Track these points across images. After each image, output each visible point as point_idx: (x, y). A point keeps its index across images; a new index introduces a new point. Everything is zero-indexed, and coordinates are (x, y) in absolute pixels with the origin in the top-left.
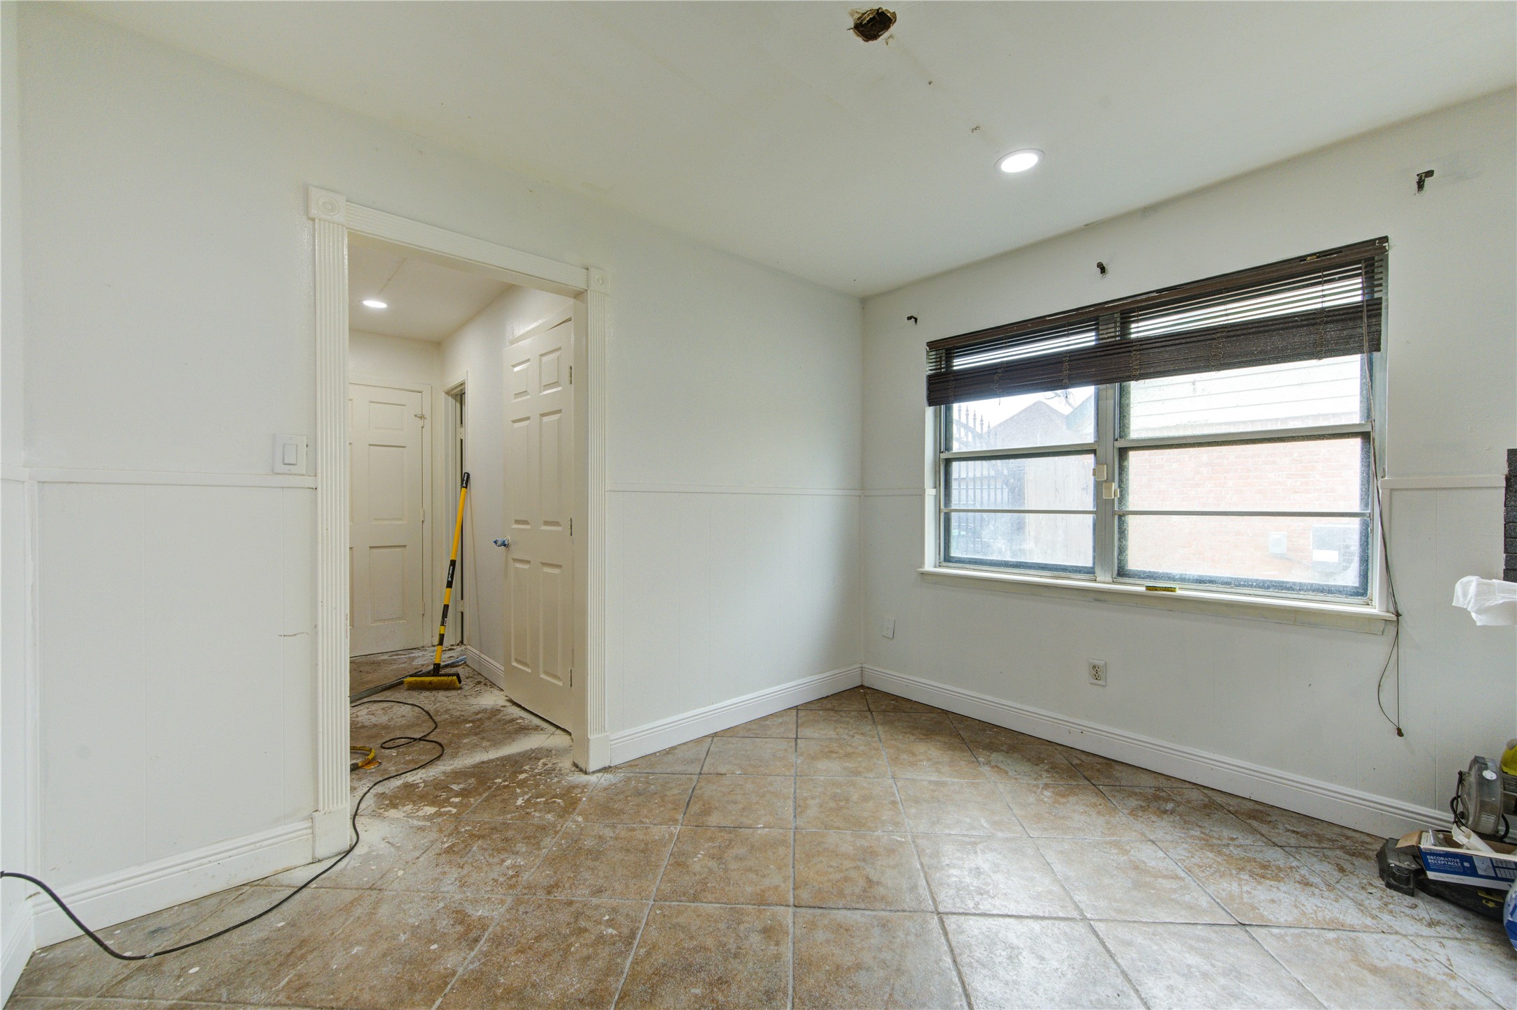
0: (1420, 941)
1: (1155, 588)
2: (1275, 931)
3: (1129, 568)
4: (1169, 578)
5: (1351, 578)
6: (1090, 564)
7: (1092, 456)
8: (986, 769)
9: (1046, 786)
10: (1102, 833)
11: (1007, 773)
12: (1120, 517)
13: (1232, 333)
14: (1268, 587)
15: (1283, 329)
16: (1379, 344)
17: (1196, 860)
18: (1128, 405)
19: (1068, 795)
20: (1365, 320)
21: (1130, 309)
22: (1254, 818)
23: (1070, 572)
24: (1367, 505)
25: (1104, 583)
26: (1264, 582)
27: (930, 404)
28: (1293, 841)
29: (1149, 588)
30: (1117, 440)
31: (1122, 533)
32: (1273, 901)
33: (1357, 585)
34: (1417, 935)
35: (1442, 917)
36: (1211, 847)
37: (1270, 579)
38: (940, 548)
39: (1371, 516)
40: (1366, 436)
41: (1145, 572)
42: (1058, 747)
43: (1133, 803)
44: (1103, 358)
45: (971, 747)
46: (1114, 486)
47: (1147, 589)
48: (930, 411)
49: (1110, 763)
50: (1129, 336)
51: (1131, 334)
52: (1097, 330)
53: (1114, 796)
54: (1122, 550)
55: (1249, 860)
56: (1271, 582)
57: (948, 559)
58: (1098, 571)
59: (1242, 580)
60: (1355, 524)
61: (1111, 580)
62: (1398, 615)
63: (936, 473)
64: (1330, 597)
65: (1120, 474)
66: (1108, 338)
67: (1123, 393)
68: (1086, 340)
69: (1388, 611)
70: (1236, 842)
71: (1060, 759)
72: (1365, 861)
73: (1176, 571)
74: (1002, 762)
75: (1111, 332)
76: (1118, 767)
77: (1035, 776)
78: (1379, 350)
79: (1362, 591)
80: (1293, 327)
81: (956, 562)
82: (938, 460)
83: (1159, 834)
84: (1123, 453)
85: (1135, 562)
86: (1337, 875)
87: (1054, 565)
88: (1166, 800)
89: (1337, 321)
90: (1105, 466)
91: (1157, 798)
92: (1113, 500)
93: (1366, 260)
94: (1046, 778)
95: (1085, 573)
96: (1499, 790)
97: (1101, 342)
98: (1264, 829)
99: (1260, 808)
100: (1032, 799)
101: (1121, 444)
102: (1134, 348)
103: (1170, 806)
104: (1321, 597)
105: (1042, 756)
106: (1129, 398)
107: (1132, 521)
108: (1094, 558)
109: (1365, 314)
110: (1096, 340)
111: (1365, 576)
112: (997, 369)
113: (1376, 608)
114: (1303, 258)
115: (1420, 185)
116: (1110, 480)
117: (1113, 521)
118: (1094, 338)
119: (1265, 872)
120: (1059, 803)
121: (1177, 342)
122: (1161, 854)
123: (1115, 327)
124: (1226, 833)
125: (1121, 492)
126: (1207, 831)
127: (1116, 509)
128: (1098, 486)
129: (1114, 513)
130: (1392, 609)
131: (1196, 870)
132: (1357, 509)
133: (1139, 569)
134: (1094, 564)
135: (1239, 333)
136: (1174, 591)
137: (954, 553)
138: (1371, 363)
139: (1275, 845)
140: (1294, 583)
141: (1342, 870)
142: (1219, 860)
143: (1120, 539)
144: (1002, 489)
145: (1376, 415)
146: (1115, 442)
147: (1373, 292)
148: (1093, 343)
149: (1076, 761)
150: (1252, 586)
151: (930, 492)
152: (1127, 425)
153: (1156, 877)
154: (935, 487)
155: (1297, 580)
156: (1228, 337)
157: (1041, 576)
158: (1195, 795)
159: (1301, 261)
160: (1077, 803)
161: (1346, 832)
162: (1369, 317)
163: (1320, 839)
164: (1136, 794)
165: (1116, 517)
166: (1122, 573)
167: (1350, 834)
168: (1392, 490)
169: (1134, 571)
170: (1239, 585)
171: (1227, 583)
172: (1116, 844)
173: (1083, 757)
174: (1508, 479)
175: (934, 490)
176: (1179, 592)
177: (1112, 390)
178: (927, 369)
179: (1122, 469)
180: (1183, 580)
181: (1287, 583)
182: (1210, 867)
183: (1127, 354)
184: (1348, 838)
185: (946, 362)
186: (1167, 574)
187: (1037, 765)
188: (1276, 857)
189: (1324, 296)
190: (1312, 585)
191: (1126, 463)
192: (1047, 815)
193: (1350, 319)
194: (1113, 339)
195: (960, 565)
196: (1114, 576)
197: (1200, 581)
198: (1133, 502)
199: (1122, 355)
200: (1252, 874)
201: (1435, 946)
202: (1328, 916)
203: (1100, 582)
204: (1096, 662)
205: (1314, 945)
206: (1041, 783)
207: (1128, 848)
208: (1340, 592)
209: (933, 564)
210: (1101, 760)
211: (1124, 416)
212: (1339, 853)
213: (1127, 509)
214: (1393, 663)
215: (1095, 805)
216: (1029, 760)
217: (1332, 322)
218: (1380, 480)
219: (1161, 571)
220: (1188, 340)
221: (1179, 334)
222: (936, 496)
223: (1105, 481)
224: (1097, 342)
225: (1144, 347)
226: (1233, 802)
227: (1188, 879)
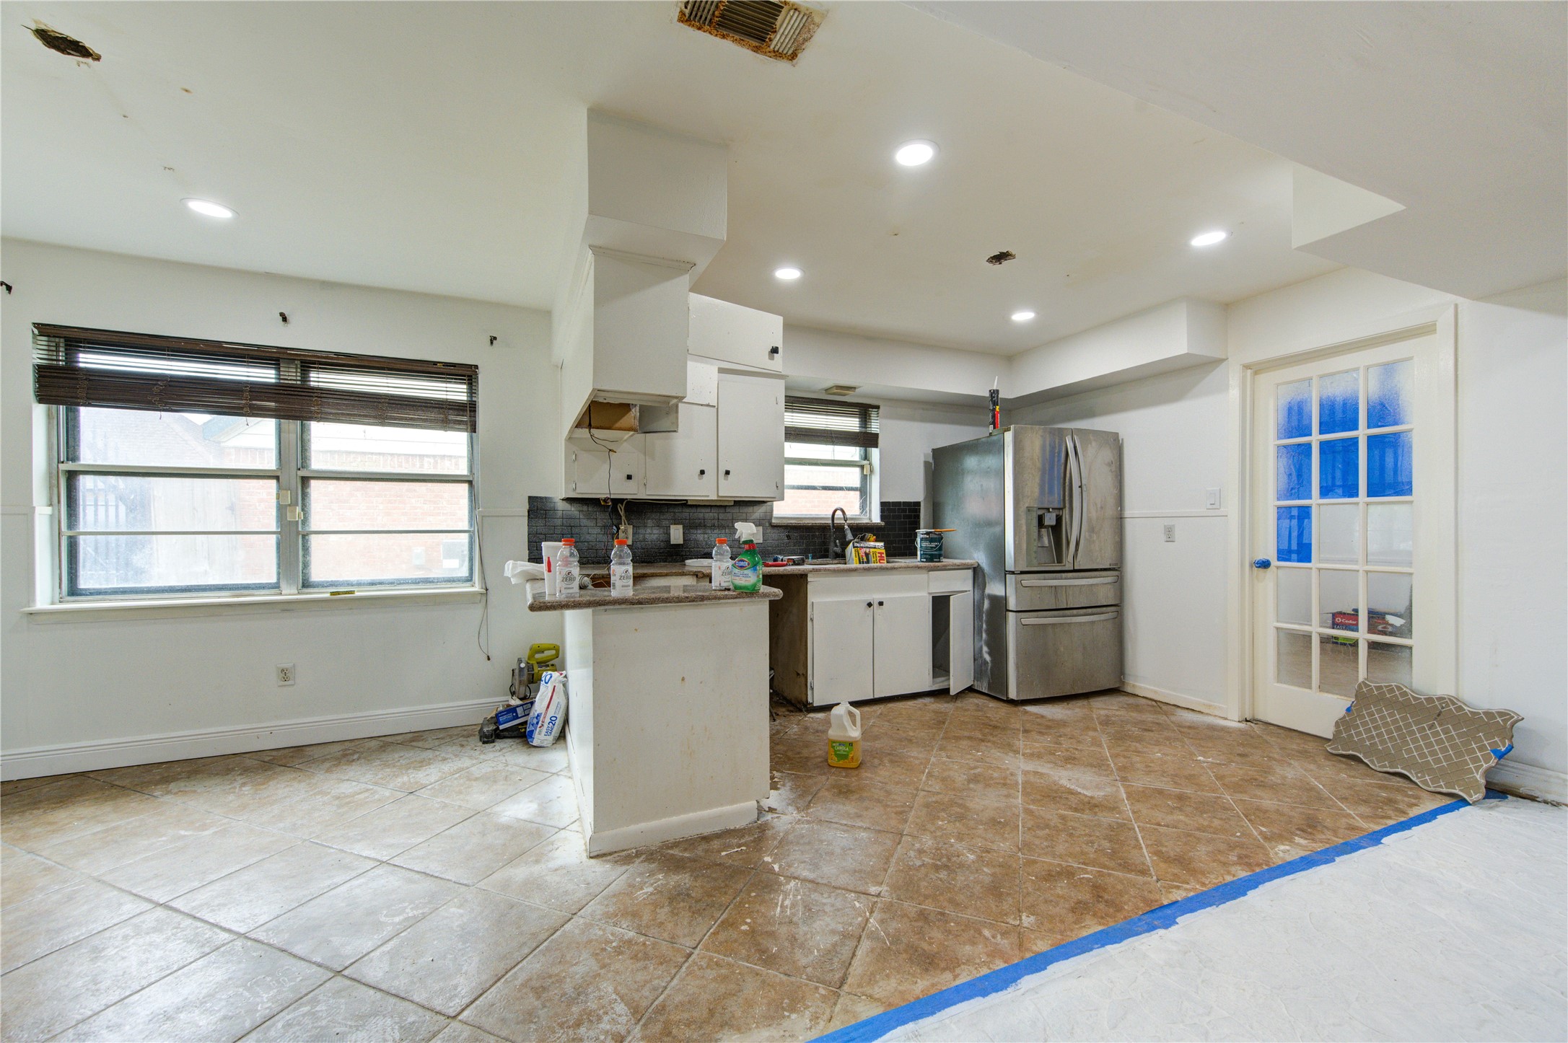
0: (495, 760)
1: (338, 593)
2: (429, 787)
3: (312, 580)
4: (348, 584)
5: (464, 572)
6: (274, 580)
7: (274, 482)
8: (168, 798)
9: (244, 784)
10: (306, 791)
11: (195, 791)
12: (304, 536)
13: (392, 402)
14: (419, 583)
15: (425, 407)
16: (475, 429)
17: (380, 776)
18: (309, 440)
19: (268, 782)
20: (468, 412)
21: (309, 361)
22: (413, 741)
23: (253, 589)
24: (471, 526)
25: (290, 595)
26: (416, 579)
27: (40, 401)
28: (437, 743)
29: (333, 594)
30: (299, 469)
31: (306, 550)
32: (428, 775)
33: (467, 575)
34: (495, 757)
35: (505, 746)
36: (388, 766)
37: (420, 577)
38: (60, 579)
39: (474, 532)
40: (470, 483)
41: (327, 582)
42: (247, 755)
43: (327, 765)
44: (286, 396)
45: (139, 789)
46: (298, 509)
47: (331, 595)
48: (39, 411)
49: (299, 749)
50: (308, 383)
51: (310, 381)
52: (278, 369)
53: (310, 767)
54: (306, 565)
55: (412, 763)
56: (420, 579)
57: (74, 591)
58: (283, 585)
59: (402, 579)
60: (464, 538)
61: (297, 592)
62: (487, 590)
63: (52, 486)
64: (454, 585)
65: (303, 499)
66: (291, 380)
67: (304, 430)
68: (266, 375)
69: (482, 588)
70: (404, 757)
71: (249, 762)
72: (474, 737)
73: (353, 578)
74: (186, 786)
75: (292, 375)
76: (308, 749)
77: (228, 783)
78: (475, 432)
79: (469, 579)
80: (430, 407)
81: (91, 594)
82: (55, 472)
83: (351, 774)
84: (305, 481)
85: (316, 575)
86: (460, 749)
87: (233, 584)
88: (352, 754)
89: (455, 409)
90: (289, 492)
91: (345, 756)
92: (297, 522)
93: (468, 376)
94: (240, 780)
95: (269, 588)
96: (526, 671)
97: (282, 381)
98: (420, 744)
99: (416, 734)
100: (231, 797)
101: (303, 473)
102: (316, 395)
103: (356, 756)
104: (449, 585)
105: (231, 767)
106: (310, 435)
107: (314, 539)
108: (279, 574)
109: (468, 409)
110: (276, 378)
111: (471, 570)
112: (158, 380)
113: (477, 588)
114: (435, 363)
115: (492, 343)
116: (294, 504)
117: (298, 540)
118: (274, 376)
119: (422, 764)
120: (260, 790)
121: (352, 398)
122: (354, 783)
123: (296, 372)
124: (396, 756)
125: (304, 514)
126: (385, 759)
127: (300, 529)
128: (281, 510)
129: (298, 533)
130: (484, 587)
131: (381, 781)
132: (466, 528)
133: (323, 580)
134: (279, 579)
135: (397, 402)
136: (354, 593)
137: (83, 584)
138: (471, 438)
139: (427, 749)
140: (434, 578)
141: (462, 746)
142: (395, 770)
143: (304, 556)
144: (117, 507)
145: (475, 471)
146: (299, 472)
147: (472, 397)
148: (273, 381)
149: (267, 759)
150: (408, 583)
151: (42, 514)
152: (308, 458)
153: (353, 796)
154: (51, 505)
155: (436, 576)
156: (389, 403)
157: (219, 597)
158: (373, 743)
159: (434, 364)
160: (278, 783)
161: (464, 728)
162: (470, 411)
163: (451, 736)
164: (328, 759)
165: (300, 536)
166: (306, 584)
167: (466, 728)
168: (483, 516)
169: (318, 582)
170: (400, 584)
171: (391, 583)
172: (320, 793)
173: (274, 753)
174: (529, 512)
175: (50, 508)
176: (357, 594)
177: (293, 426)
178: (35, 356)
179: (305, 495)
180: (359, 584)
181: (430, 578)
182: (389, 776)
183: (308, 398)
184: (465, 730)
185: (66, 354)
186: (347, 581)
187: (228, 774)
188: (429, 754)
189: (447, 391)
190: (444, 578)
191: (308, 490)
192: (252, 801)
193: (461, 410)
194: (295, 382)
195: (100, 597)
196: (300, 587)
197: (372, 584)
198: (315, 524)
199: (304, 398)
200: (414, 768)
201: (502, 758)
202: (455, 768)
203: (286, 595)
204: (284, 666)
205: (449, 784)
206: (237, 785)
207: (329, 790)
208: (459, 581)
209: (49, 601)
210: (292, 750)
211: (306, 450)
212: (461, 739)
213: (311, 530)
214: (485, 620)
215: (295, 778)
216: (217, 774)
217: (451, 409)
218: (478, 510)
219: (341, 580)
220: (361, 399)
221: (353, 392)
222: (52, 516)
223: (289, 505)
224: (278, 381)
225: (324, 395)
226: (398, 738)
227: (375, 788)
